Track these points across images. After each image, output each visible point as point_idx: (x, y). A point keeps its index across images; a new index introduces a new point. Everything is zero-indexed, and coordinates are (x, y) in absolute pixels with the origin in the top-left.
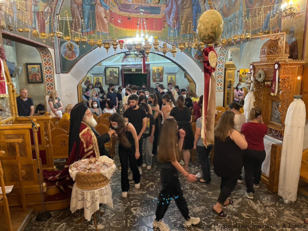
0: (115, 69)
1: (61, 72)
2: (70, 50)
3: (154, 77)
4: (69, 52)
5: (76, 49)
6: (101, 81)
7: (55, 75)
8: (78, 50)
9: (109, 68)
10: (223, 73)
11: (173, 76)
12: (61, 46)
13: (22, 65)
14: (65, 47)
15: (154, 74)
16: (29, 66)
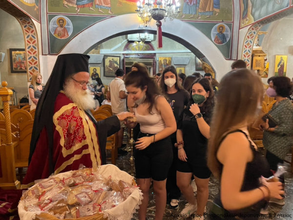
0: (115, 59)
1: (49, 54)
2: (61, 26)
3: (161, 69)
4: (59, 29)
5: (68, 25)
6: (98, 72)
7: (41, 57)
8: (71, 26)
9: (108, 57)
10: (250, 60)
11: (182, 69)
12: (50, 21)
13: (6, 51)
14: (55, 22)
15: (161, 65)
16: (13, 52)
